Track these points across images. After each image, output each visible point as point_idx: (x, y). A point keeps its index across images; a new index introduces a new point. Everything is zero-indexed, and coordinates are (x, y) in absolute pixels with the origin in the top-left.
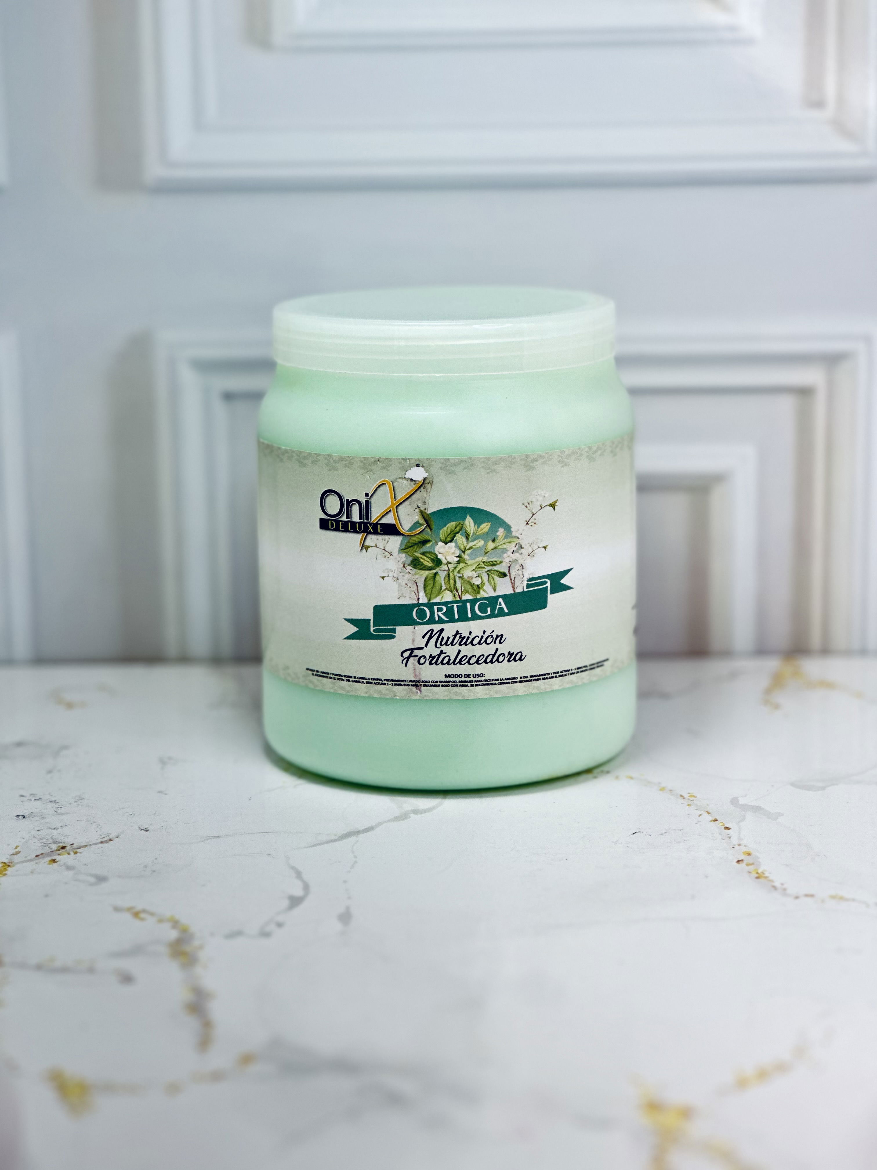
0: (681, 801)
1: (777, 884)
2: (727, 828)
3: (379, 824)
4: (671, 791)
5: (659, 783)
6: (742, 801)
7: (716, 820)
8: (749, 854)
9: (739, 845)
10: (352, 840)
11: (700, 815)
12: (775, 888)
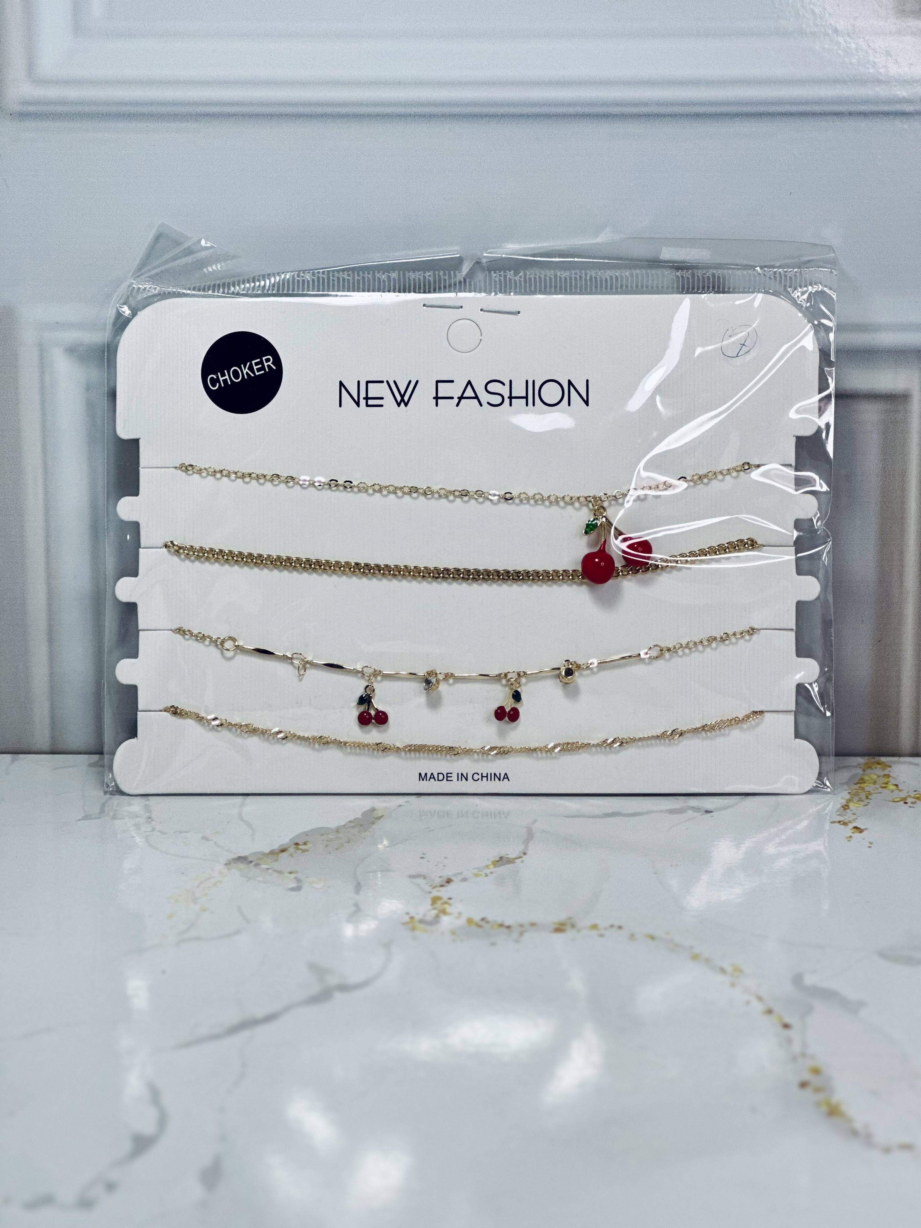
0: (720, 978)
1: (858, 1125)
2: (786, 1026)
3: (287, 1009)
4: (707, 961)
5: (691, 947)
6: (809, 980)
7: (770, 1012)
8: (816, 1071)
9: (804, 1055)
10: (244, 1035)
11: (748, 1003)
12: (855, 1133)
